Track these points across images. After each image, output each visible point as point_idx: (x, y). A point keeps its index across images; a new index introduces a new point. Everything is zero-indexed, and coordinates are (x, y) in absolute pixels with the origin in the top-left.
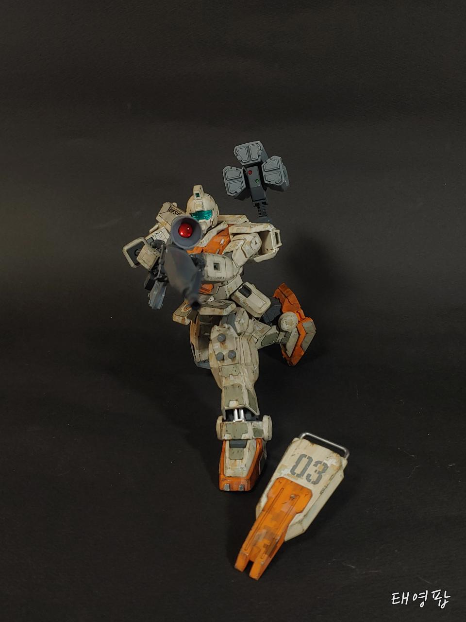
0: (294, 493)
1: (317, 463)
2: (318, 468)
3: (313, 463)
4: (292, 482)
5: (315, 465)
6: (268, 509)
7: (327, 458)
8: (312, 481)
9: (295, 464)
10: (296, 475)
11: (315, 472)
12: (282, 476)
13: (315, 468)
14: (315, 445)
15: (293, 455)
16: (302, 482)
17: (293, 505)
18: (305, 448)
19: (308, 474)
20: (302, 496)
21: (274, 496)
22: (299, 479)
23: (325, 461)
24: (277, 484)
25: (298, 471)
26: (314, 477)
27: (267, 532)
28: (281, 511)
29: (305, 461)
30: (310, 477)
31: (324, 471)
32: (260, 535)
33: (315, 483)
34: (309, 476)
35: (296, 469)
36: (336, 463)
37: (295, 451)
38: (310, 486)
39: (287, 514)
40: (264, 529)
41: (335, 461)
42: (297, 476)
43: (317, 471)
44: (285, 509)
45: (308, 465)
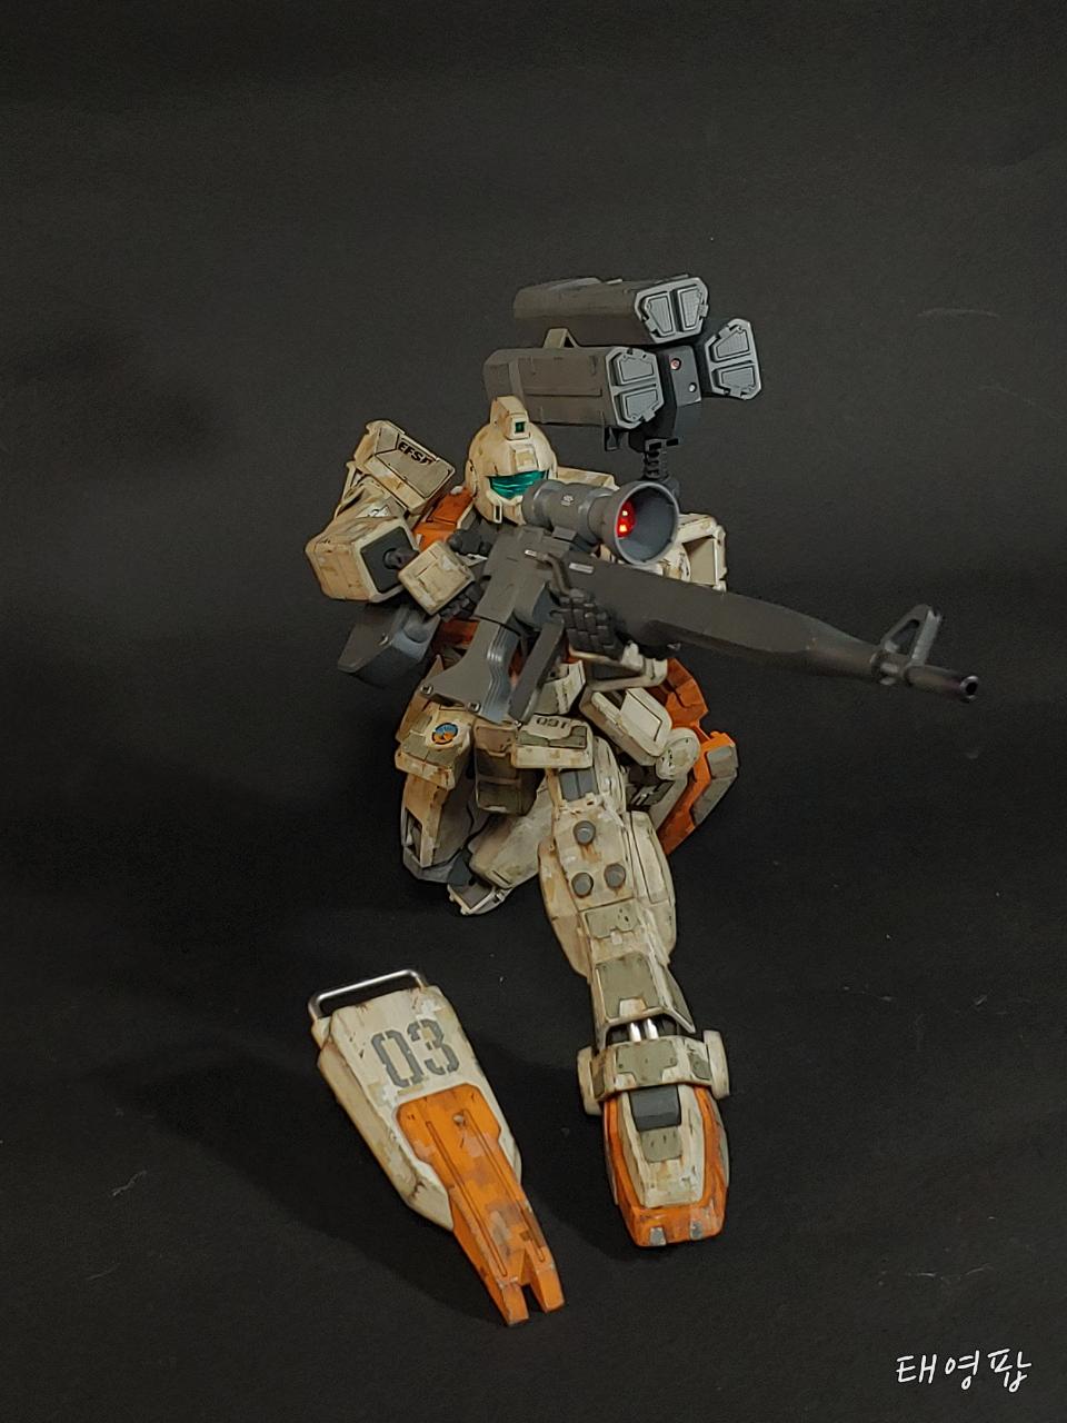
0: (452, 1112)
1: (412, 1029)
2: (426, 1038)
3: (407, 1038)
4: (425, 1098)
5: (415, 1038)
6: (452, 1178)
7: (414, 1008)
8: (445, 1068)
9: (385, 1066)
10: (411, 1083)
11: (430, 1048)
12: (394, 1105)
13: (422, 1043)
14: (368, 1004)
15: (361, 1056)
16: (434, 1084)
17: (477, 1132)
18: (362, 1024)
19: (426, 1062)
20: (469, 1105)
21: (434, 1149)
22: (423, 1083)
23: (419, 1018)
24: (409, 1124)
25: (405, 1072)
26: (440, 1059)
27: (501, 1213)
28: (475, 1160)
29: (390, 1045)
30: (434, 1065)
31: (439, 1035)
32: (498, 1230)
33: (454, 1067)
34: (429, 1063)
35: (399, 1073)
36: (436, 1004)
37: (355, 1045)
38: (455, 1080)
39: (489, 1154)
40: (490, 1212)
41: (431, 1003)
42: (415, 1082)
43: (431, 1044)
44: (476, 1151)
45: (404, 1048)
